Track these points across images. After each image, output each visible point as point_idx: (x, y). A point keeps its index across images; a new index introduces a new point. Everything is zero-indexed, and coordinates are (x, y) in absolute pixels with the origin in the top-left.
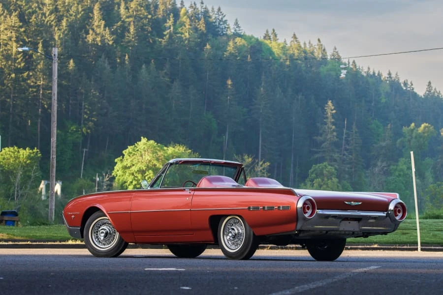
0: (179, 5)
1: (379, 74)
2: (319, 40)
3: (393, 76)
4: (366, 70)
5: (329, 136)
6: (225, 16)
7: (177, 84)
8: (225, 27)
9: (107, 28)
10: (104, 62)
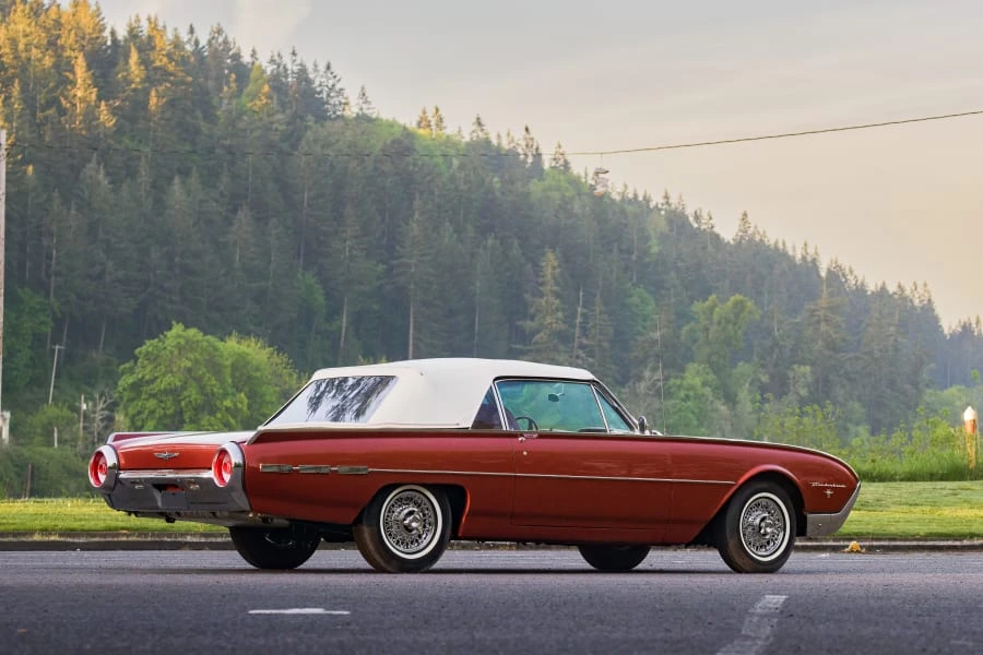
0: (246, 58)
1: (645, 198)
2: (527, 129)
3: (674, 201)
4: (620, 188)
5: (549, 320)
6: (339, 80)
7: (244, 216)
8: (340, 103)
9: (103, 103)
10: (98, 171)
